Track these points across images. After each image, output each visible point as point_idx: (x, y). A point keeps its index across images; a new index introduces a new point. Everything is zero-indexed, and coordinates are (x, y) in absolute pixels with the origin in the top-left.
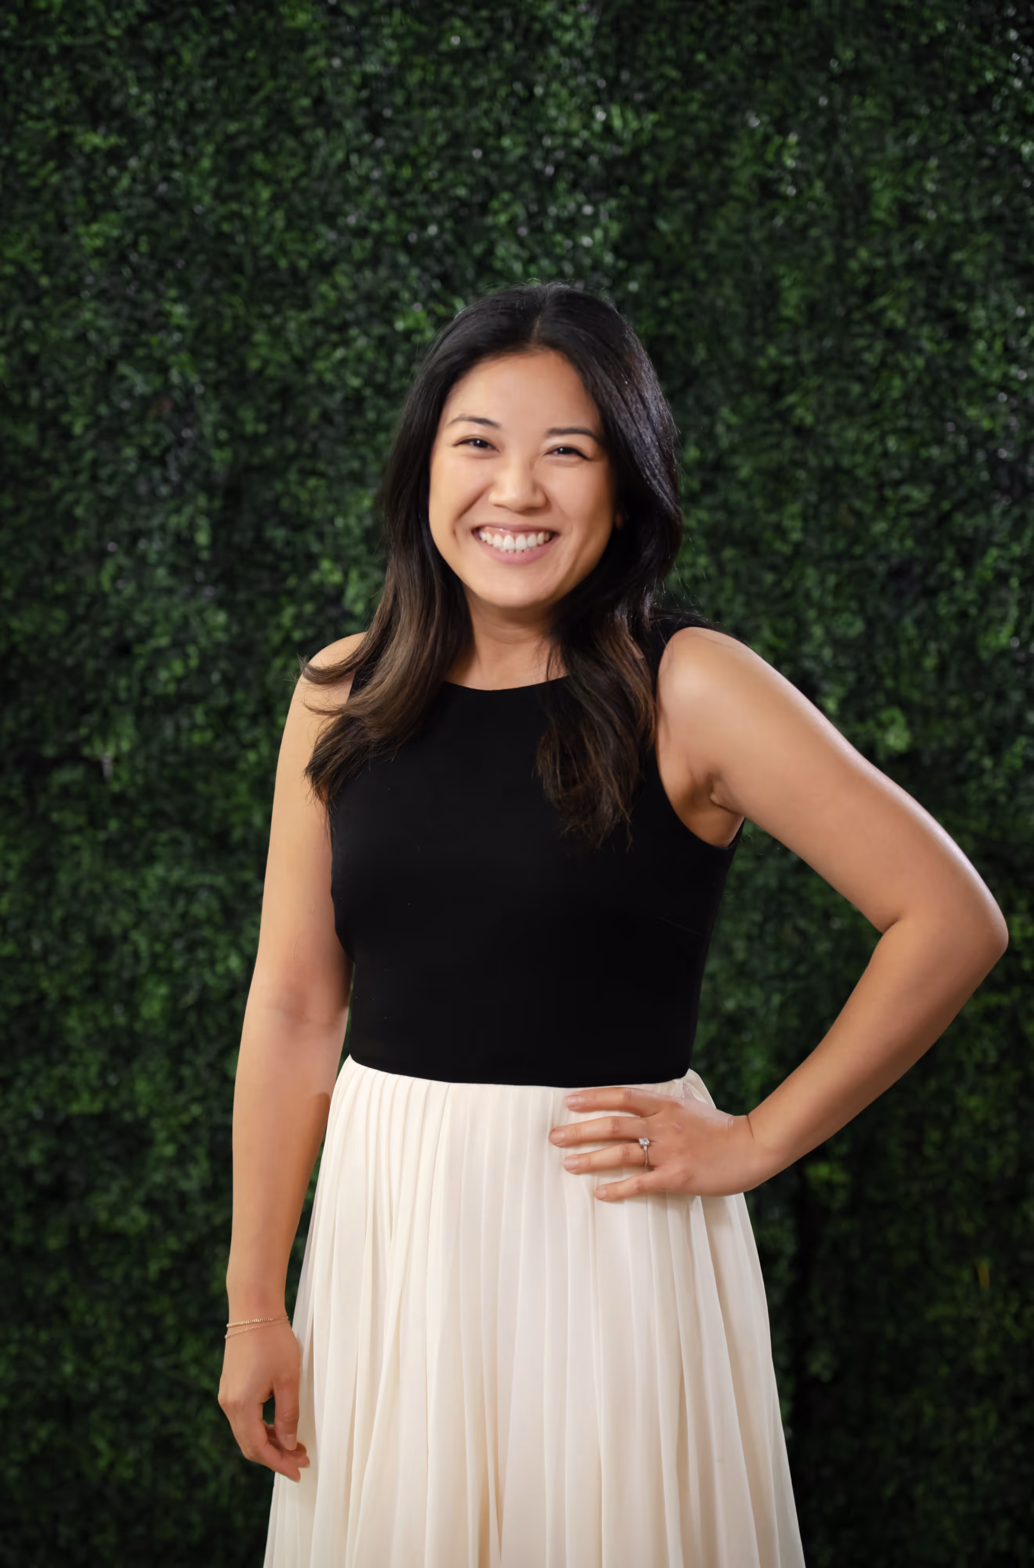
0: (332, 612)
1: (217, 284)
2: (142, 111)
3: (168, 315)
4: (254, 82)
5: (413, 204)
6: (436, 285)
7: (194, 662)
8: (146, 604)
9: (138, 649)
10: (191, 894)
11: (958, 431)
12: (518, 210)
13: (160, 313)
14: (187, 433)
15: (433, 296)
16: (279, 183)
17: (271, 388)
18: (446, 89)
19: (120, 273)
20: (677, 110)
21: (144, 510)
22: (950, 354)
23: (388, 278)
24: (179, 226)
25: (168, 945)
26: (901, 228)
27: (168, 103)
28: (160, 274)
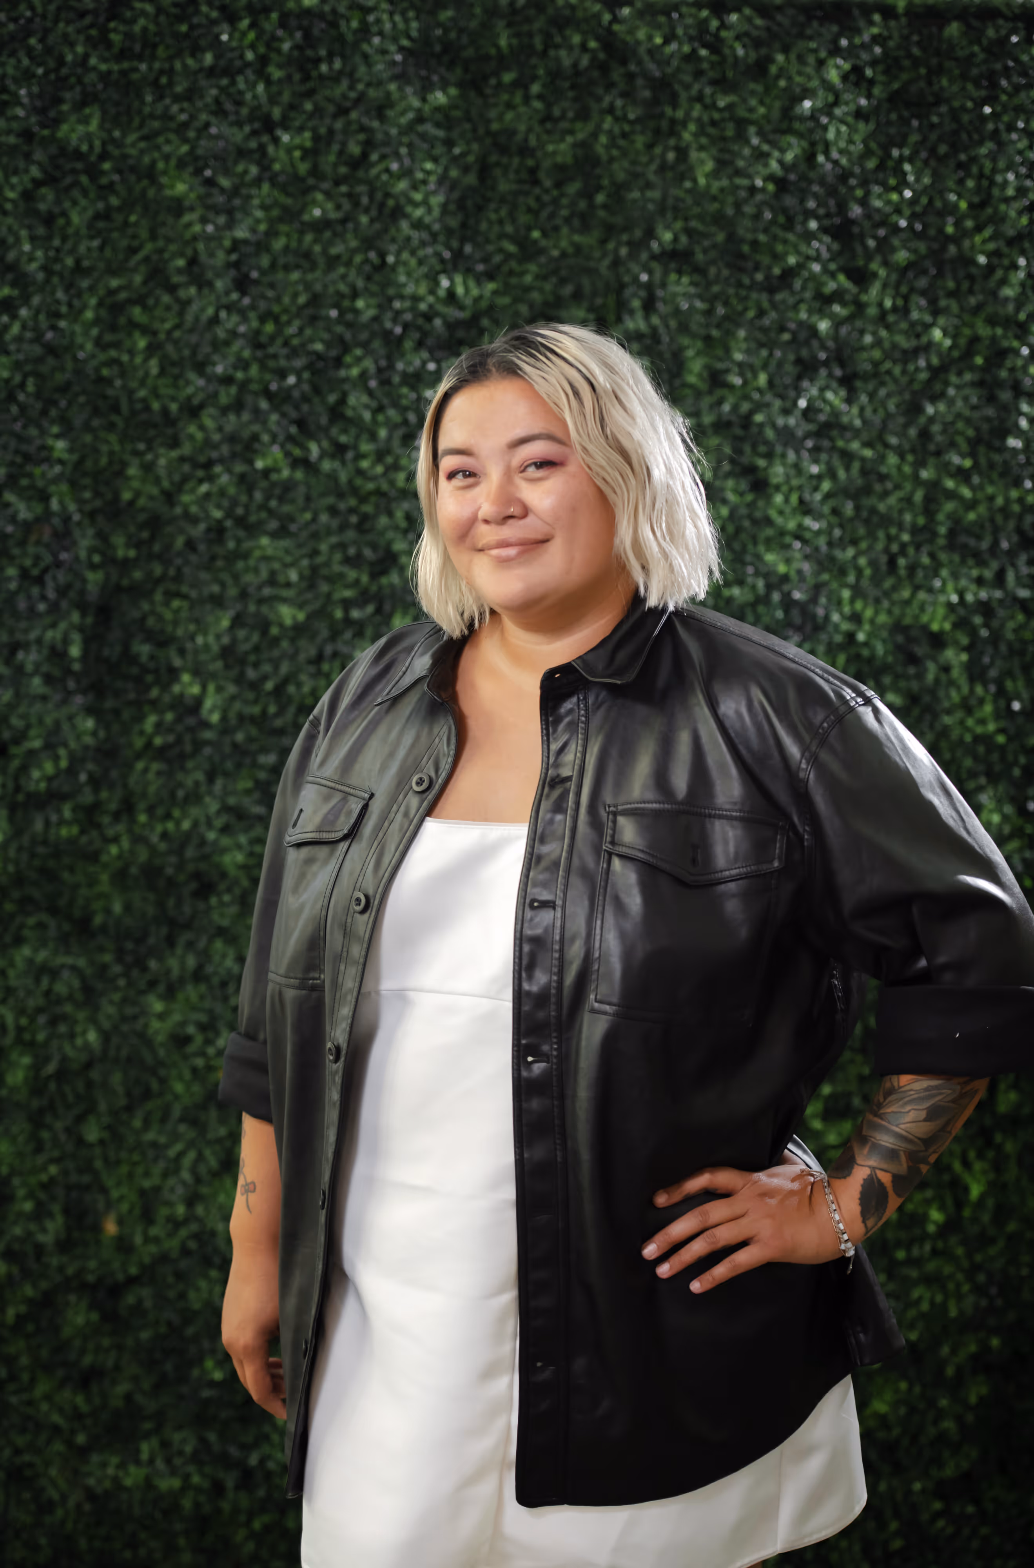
0: (191, 721)
1: (96, 423)
2: (34, 266)
3: (51, 449)
4: (136, 243)
5: (275, 356)
6: (293, 430)
7: (64, 764)
8: (22, 709)
9: (14, 750)
10: (54, 973)
11: (757, 574)
12: (369, 364)
13: (43, 447)
14: (64, 556)
15: (290, 438)
16: (155, 333)
17: (142, 517)
18: (307, 255)
19: (8, 411)
20: (514, 281)
21: (23, 625)
22: (751, 505)
23: (250, 422)
24: (62, 369)
25: (32, 1020)
26: (710, 392)
27: (57, 260)
28: (44, 413)
